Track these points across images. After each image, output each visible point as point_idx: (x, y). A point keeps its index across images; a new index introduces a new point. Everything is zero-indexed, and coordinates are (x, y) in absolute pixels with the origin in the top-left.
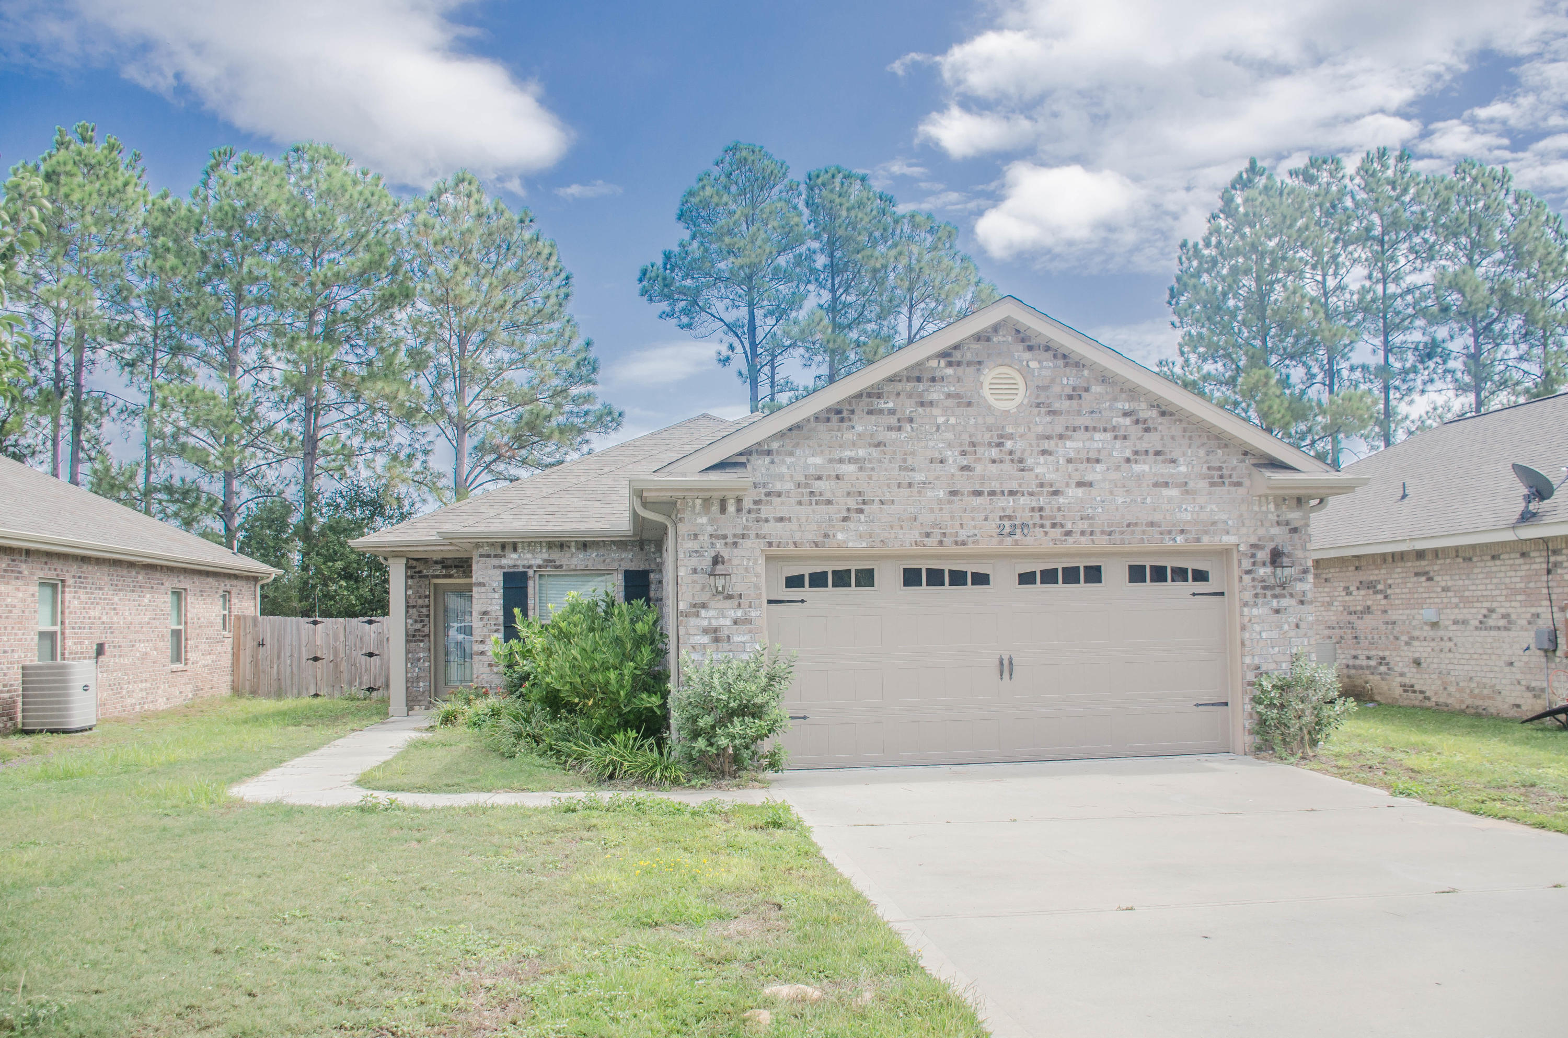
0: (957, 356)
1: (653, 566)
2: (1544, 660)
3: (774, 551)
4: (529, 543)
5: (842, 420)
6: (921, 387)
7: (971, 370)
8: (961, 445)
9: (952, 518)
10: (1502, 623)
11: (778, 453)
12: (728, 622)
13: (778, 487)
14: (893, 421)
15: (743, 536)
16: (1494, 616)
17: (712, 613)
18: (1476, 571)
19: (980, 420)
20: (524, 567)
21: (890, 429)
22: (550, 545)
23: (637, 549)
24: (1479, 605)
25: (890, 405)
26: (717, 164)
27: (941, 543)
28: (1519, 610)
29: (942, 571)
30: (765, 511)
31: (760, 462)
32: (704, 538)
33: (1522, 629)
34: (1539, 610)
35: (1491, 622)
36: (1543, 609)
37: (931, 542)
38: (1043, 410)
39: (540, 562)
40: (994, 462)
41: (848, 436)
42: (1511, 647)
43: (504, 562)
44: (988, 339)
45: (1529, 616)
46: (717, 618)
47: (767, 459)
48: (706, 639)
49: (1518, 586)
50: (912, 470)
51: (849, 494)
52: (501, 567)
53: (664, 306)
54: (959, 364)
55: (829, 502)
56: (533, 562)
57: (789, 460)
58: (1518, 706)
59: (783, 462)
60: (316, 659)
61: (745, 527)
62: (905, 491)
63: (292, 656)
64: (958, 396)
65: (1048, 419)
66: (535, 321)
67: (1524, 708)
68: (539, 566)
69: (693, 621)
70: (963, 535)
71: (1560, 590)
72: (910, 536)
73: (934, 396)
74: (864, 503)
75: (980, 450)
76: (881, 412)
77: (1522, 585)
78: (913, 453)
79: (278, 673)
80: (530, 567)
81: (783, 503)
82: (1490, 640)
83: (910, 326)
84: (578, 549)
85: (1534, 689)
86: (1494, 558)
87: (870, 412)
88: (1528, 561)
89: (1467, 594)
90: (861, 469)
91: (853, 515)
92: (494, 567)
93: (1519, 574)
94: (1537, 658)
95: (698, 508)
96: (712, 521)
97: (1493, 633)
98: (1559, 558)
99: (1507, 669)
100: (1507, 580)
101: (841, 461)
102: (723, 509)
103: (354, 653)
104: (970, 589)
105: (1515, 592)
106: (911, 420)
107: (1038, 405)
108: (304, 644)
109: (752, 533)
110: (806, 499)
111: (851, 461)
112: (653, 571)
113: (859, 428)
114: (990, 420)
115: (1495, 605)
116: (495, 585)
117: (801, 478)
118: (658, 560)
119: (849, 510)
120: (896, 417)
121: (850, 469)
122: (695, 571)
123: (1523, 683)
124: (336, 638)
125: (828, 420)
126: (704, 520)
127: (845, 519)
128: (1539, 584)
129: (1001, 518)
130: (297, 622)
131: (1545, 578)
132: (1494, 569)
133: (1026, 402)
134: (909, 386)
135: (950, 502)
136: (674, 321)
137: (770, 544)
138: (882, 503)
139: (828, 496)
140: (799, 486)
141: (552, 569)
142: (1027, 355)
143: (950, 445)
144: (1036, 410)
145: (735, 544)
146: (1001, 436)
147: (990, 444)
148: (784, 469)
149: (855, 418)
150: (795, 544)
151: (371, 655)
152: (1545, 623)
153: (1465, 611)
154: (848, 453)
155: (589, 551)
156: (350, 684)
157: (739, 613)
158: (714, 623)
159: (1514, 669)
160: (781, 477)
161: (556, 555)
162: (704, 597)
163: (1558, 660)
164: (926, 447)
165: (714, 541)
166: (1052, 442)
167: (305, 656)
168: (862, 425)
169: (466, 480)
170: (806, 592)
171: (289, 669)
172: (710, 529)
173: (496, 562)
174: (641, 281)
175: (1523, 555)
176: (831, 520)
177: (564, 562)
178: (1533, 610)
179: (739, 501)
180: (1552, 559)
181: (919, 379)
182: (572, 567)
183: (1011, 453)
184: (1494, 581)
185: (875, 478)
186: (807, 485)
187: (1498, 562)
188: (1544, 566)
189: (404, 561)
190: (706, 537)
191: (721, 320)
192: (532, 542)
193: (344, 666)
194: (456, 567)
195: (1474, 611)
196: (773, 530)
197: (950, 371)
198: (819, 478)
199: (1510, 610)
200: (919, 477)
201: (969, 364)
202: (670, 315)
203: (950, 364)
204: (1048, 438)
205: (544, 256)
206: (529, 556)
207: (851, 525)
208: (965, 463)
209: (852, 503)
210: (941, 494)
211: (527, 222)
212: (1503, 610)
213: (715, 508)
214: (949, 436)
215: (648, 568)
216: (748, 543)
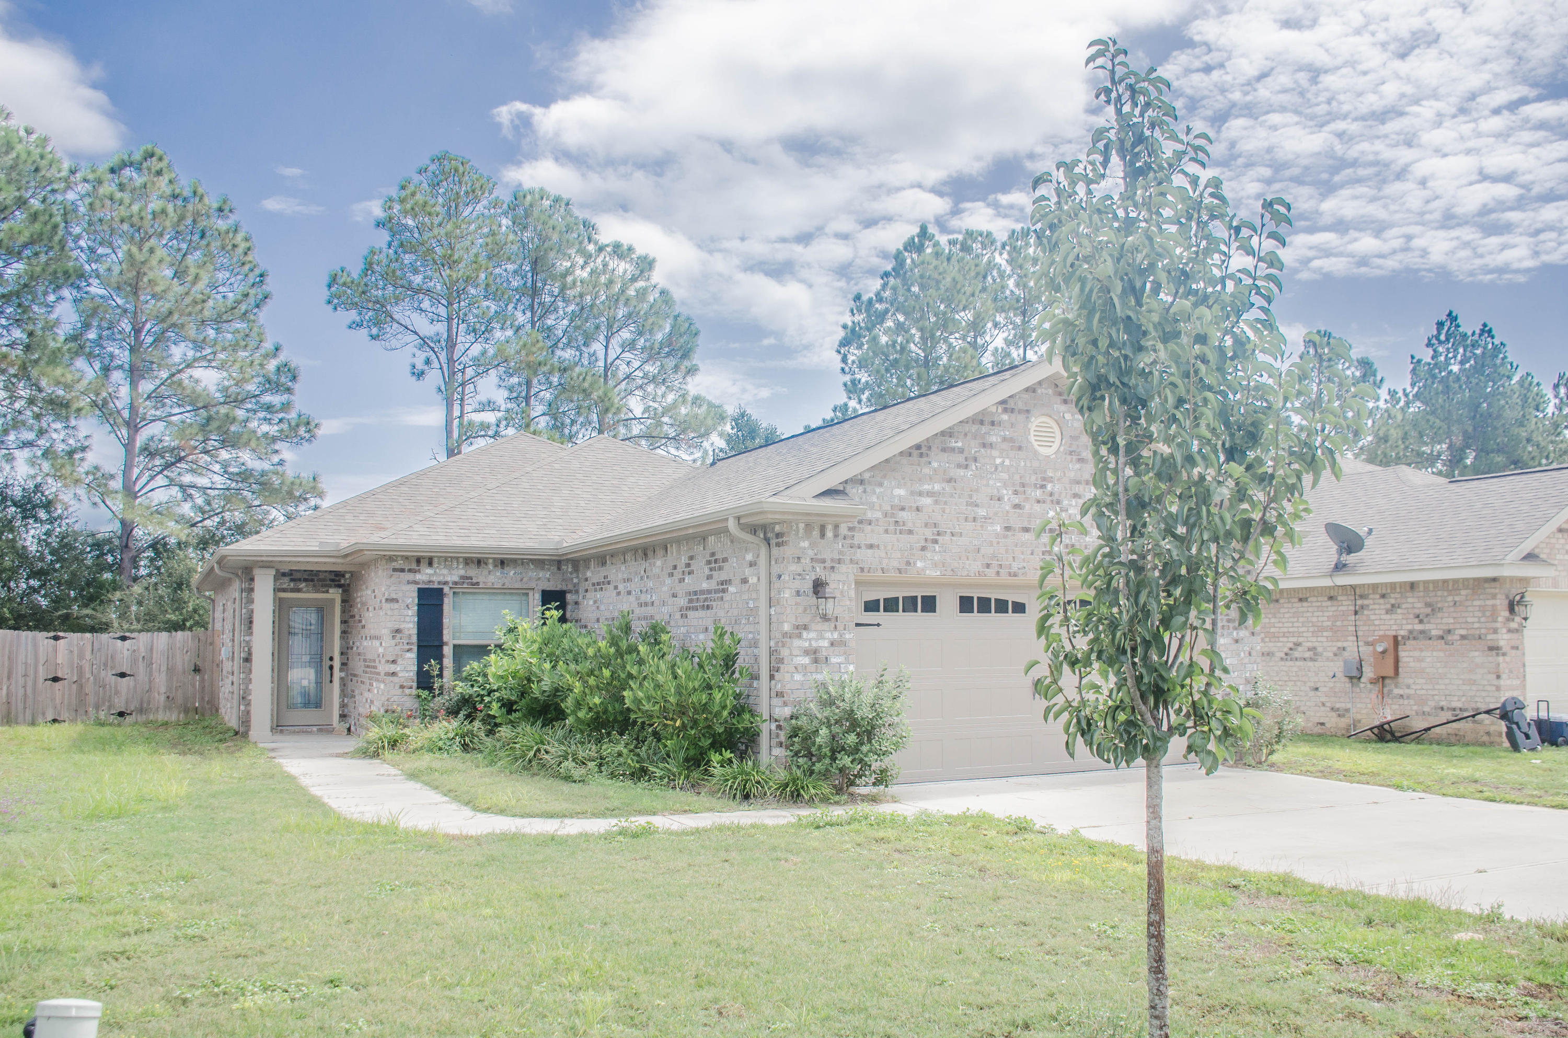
0: (1011, 404)
1: (570, 587)
2: (1349, 685)
3: (866, 576)
4: (446, 559)
5: (921, 455)
6: (984, 429)
7: (1021, 418)
8: (1014, 485)
9: (1007, 551)
10: (1308, 655)
11: (869, 483)
12: (826, 644)
13: (869, 515)
14: (960, 459)
15: (839, 561)
16: (1300, 649)
17: (812, 635)
18: (1282, 610)
19: (1028, 464)
20: (439, 583)
21: (959, 466)
22: (468, 561)
23: (554, 568)
24: (1285, 639)
25: (960, 444)
26: (420, 173)
27: (998, 573)
28: (1325, 644)
29: (989, 599)
30: (859, 538)
31: (854, 491)
32: (806, 561)
33: (1328, 659)
34: (1345, 644)
35: (1296, 654)
36: (1350, 644)
37: (991, 572)
38: (1075, 458)
39: (456, 579)
40: (1038, 502)
41: (926, 471)
42: (1317, 675)
43: (418, 577)
44: (1034, 391)
45: (1335, 649)
46: (817, 640)
47: (861, 489)
48: (806, 660)
49: (1325, 624)
50: (977, 506)
51: (926, 525)
52: (416, 583)
53: (353, 315)
54: (1012, 411)
55: (910, 532)
56: (449, 579)
57: (878, 490)
58: (1322, 724)
59: (874, 493)
60: (55, 679)
61: (840, 553)
62: (970, 525)
63: (25, 675)
64: (1011, 440)
65: (1078, 466)
66: (225, 317)
67: (1328, 725)
68: (456, 583)
69: (797, 643)
70: (1015, 567)
71: (1366, 628)
72: (974, 566)
73: (993, 439)
74: (939, 534)
75: (1029, 490)
76: (953, 450)
77: (1329, 623)
78: (977, 490)
79: (8, 694)
80: (446, 583)
81: (873, 531)
82: (1295, 669)
83: (606, 354)
84: (496, 566)
85: (1338, 710)
86: (1301, 600)
87: (944, 450)
88: (1335, 603)
89: (1272, 630)
90: (936, 502)
91: (930, 545)
92: (409, 582)
93: (1326, 614)
94: (1343, 683)
95: (801, 531)
96: (813, 545)
97: (1298, 663)
98: (1366, 602)
99: (1312, 693)
100: (1315, 619)
101: (920, 494)
102: (823, 535)
103: (103, 673)
104: (1010, 616)
105: (1322, 629)
106: (975, 460)
107: (1071, 453)
108: (42, 662)
109: (847, 558)
110: (892, 528)
111: (930, 494)
112: (570, 592)
113: (935, 464)
114: (1036, 464)
115: (1301, 640)
116: (409, 601)
117: (887, 508)
118: (575, 581)
119: (926, 540)
120: (964, 456)
121: (927, 501)
122: (798, 593)
123: (1328, 704)
124: (81, 656)
125: (910, 455)
126: (805, 544)
127: (923, 549)
128: (1345, 623)
129: (1043, 553)
130: (34, 639)
131: (1353, 618)
132: (1301, 609)
133: (1062, 449)
134: (974, 428)
135: (1006, 537)
136: (364, 332)
137: (862, 569)
138: (953, 535)
139: (909, 526)
140: (886, 515)
141: (469, 586)
142: (1063, 408)
143: (1005, 485)
144: (1069, 457)
145: (833, 568)
146: (1044, 479)
147: (1035, 485)
148: (874, 499)
149: (932, 454)
150: (882, 569)
151: (123, 675)
152: (1351, 654)
153: (1271, 644)
154: (926, 487)
155: (506, 569)
156: (97, 708)
157: (836, 635)
158: (814, 644)
159: (1318, 693)
160: (872, 506)
161: (472, 572)
162: (805, 620)
163: (1362, 685)
164: (987, 485)
165: (815, 565)
166: (1081, 487)
167: (42, 674)
168: (938, 461)
169: (135, 483)
170: (879, 616)
171: (21, 692)
172: (811, 553)
173: (411, 577)
174: (330, 286)
175: (1331, 598)
176: (912, 549)
177: (481, 579)
178: (1340, 644)
179: (836, 527)
180: (1359, 602)
181: (982, 423)
182: (489, 585)
183: (1051, 494)
184: (1301, 619)
185: (947, 511)
186: (893, 515)
187: (1305, 604)
188: (1352, 608)
189: (273, 572)
190: (808, 561)
191: (416, 333)
192: (449, 558)
193: (89, 688)
194: (306, 580)
195: (1280, 644)
196: (864, 555)
197: (1005, 417)
198: (903, 509)
199: (1316, 644)
200: (982, 512)
201: (1020, 412)
202: (360, 325)
203: (1005, 410)
204: (1078, 483)
205: (240, 250)
206: (445, 571)
207: (929, 554)
208: (1017, 501)
209: (929, 533)
210: (998, 528)
211: (226, 212)
212: (1309, 644)
213: (816, 533)
214: (1004, 476)
215: (564, 588)
216: (843, 568)
